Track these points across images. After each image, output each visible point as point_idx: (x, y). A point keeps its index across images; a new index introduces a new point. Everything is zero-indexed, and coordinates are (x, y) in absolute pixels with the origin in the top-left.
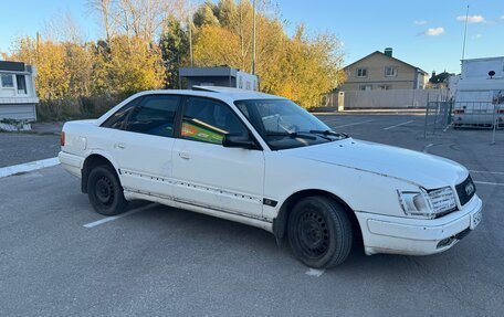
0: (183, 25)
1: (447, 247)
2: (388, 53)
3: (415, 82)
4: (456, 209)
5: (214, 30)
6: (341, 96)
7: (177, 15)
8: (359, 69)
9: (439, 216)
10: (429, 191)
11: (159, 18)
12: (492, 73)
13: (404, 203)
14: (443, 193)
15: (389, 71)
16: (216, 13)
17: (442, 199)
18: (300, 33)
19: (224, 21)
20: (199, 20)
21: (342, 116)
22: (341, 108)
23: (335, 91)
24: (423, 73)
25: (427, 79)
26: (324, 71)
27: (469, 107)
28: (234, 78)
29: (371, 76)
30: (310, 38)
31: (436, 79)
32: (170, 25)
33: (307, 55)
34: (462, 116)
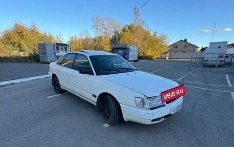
0: (119, 32)
1: (158, 122)
2: (185, 40)
3: (194, 50)
4: (164, 105)
5: (128, 34)
6: (168, 54)
7: (118, 29)
8: (175, 46)
9: (152, 109)
10: (148, 98)
11: (112, 30)
12: (219, 47)
13: (137, 102)
14: (156, 98)
15: (185, 46)
16: (129, 28)
17: (155, 101)
18: (155, 34)
19: (131, 31)
20: (124, 30)
21: (167, 61)
22: (167, 58)
23: (166, 53)
24: (197, 47)
25: (199, 49)
26: (162, 46)
27: (210, 59)
28: (129, 48)
29: (179, 48)
30: (158, 35)
31: (203, 49)
32: (115, 32)
33: (157, 41)
34: (207, 62)
